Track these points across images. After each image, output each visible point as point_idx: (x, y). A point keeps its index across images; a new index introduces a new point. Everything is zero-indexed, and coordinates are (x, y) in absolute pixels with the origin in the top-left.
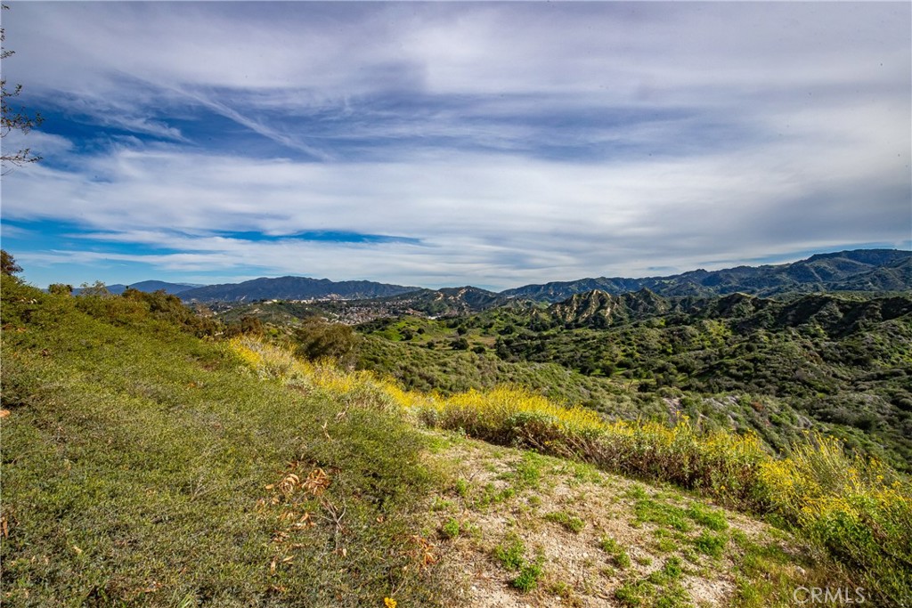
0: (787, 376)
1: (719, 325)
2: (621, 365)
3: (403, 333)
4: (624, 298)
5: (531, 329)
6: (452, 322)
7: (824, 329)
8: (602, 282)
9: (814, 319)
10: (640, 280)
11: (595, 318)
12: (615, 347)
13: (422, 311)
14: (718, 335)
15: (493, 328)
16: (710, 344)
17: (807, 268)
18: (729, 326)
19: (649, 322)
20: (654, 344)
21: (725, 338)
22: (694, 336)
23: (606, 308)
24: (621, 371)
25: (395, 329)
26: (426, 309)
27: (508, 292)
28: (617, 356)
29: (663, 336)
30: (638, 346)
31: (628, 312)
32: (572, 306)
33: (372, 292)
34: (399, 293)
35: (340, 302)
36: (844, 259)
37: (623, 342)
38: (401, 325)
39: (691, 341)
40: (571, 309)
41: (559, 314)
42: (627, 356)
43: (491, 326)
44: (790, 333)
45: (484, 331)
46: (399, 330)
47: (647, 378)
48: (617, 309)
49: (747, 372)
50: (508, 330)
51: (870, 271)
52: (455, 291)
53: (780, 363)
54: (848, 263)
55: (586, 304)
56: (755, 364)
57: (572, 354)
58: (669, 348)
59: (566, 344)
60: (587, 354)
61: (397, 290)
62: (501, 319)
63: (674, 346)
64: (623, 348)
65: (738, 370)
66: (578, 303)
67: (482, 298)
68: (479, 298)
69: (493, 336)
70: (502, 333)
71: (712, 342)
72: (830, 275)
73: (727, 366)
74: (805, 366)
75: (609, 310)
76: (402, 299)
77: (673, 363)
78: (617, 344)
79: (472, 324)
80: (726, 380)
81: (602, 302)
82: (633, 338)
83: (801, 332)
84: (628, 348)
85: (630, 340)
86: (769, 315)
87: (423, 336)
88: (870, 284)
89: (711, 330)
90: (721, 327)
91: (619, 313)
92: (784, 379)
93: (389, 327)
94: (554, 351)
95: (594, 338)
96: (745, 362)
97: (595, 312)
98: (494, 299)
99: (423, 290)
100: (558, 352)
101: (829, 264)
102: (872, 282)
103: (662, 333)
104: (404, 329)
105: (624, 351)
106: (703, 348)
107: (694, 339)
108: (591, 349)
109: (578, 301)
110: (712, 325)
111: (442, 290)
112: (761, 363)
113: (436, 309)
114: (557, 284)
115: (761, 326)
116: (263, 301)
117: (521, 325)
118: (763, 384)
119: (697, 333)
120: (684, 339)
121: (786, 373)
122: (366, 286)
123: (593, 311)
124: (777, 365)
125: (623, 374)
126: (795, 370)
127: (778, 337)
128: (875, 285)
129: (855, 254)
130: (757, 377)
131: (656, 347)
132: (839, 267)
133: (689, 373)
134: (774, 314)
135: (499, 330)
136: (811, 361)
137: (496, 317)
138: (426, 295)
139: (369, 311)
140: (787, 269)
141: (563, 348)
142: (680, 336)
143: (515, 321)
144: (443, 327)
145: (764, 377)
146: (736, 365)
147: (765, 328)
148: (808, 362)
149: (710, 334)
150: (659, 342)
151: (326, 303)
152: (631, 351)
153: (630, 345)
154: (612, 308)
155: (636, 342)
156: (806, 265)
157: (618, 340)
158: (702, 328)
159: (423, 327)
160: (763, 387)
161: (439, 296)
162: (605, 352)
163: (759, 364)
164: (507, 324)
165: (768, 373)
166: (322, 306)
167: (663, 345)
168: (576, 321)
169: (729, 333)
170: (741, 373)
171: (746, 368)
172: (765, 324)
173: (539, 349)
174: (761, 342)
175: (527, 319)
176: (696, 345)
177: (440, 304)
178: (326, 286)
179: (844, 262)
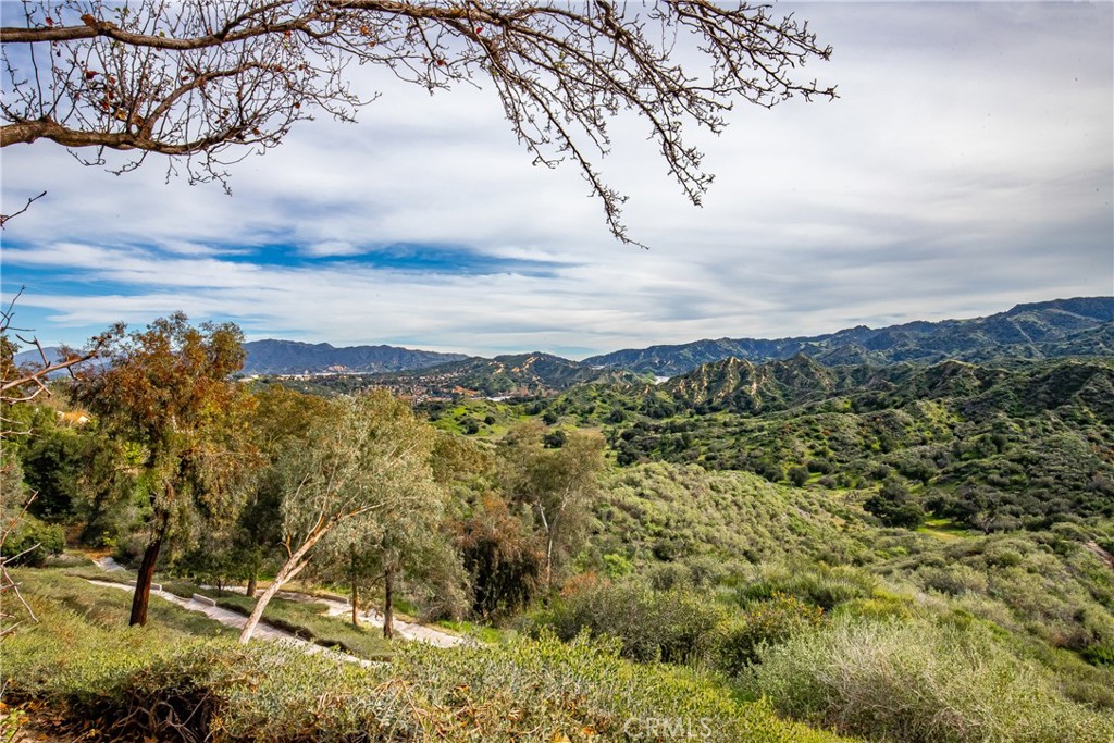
0: (1080, 483)
1: (939, 408)
2: (813, 468)
3: (463, 423)
4: (772, 368)
5: (649, 414)
6: (531, 405)
7: (1094, 413)
8: (725, 345)
9: (1079, 399)
10: (778, 341)
11: (737, 398)
12: (798, 442)
13: (476, 389)
14: (939, 422)
15: (594, 415)
16: (931, 435)
17: (1011, 323)
18: (953, 409)
19: (829, 403)
20: (851, 435)
21: (952, 427)
22: (908, 424)
23: (751, 383)
24: (815, 478)
25: (451, 417)
26: (482, 387)
27: (594, 360)
28: (802, 455)
29: (862, 425)
30: (830, 439)
31: (781, 388)
32: (701, 380)
33: (395, 363)
34: (437, 363)
35: (352, 377)
36: (1059, 311)
37: (808, 435)
38: (460, 411)
39: (905, 431)
40: (701, 385)
41: (683, 392)
42: (817, 454)
43: (591, 411)
44: (1049, 419)
45: (581, 418)
46: (456, 419)
47: (857, 487)
48: (765, 385)
49: (1016, 477)
50: (616, 418)
51: (1098, 327)
52: (520, 360)
53: (1063, 464)
54: (1064, 316)
55: (721, 377)
56: (1026, 466)
57: (734, 452)
58: (874, 442)
59: (718, 437)
60: (757, 452)
61: (433, 359)
62: (604, 402)
63: (881, 439)
64: (809, 444)
65: (1001, 476)
66: (709, 377)
67: (561, 368)
68: (556, 369)
69: (594, 425)
70: (608, 421)
71: (935, 433)
72: (1043, 333)
73: (984, 469)
74: (1102, 468)
75: (755, 386)
76: (443, 372)
77: (890, 464)
78: (800, 437)
79: (563, 409)
80: (986, 491)
81: (744, 374)
82: (820, 427)
83: (1063, 417)
84: (817, 443)
85: (817, 431)
86: (1011, 393)
87: (493, 427)
88: (1101, 345)
89: (930, 416)
90: (941, 411)
91: (769, 390)
92: (1077, 488)
93: (442, 414)
94: (704, 449)
95: (761, 429)
96: (1010, 464)
97: (735, 389)
98: (578, 370)
99: (471, 360)
100: (710, 450)
101: (1039, 318)
102: (1104, 343)
103: (861, 421)
104: (464, 418)
105: (812, 447)
106: (924, 442)
107: (909, 428)
108: (762, 445)
109: (708, 373)
110: (929, 408)
111: (499, 359)
112: (1033, 464)
113: (496, 387)
114: (663, 348)
115: (1000, 408)
116: (239, 378)
117: (632, 409)
118: (1046, 495)
119: (911, 420)
120: (894, 429)
121: (1077, 480)
122: (384, 352)
123: (732, 387)
124: (1060, 467)
125: (820, 483)
126: (1090, 475)
127: (1032, 424)
128: (1109, 347)
129: (1073, 304)
130: (1033, 484)
131: (856, 441)
132: (1053, 323)
133: (925, 480)
134: (1017, 391)
135: (604, 416)
136: (1107, 461)
137: (595, 398)
138: (478, 366)
139: (397, 391)
140: (982, 325)
141: (716, 444)
142: (887, 424)
143: (624, 404)
144: (519, 413)
145: (1046, 485)
146: (996, 468)
147: (1006, 411)
148: (1104, 463)
149: (929, 420)
150: (858, 433)
151: (331, 379)
152: (821, 448)
153: (818, 438)
154: (758, 383)
155: (826, 434)
156: (1009, 319)
157: (800, 432)
158: (916, 413)
159: (491, 415)
160: (1047, 500)
161: (498, 368)
162: (784, 450)
163: (1031, 466)
164: (614, 409)
165: (1051, 479)
166: (325, 384)
167: (865, 437)
168: (710, 402)
169: (954, 420)
170: (1006, 480)
171: (1014, 472)
172: (1007, 406)
173: (681, 446)
174: (1011, 432)
175: (640, 401)
176: (912, 437)
177: (501, 380)
178: (325, 353)
179: (1060, 315)
